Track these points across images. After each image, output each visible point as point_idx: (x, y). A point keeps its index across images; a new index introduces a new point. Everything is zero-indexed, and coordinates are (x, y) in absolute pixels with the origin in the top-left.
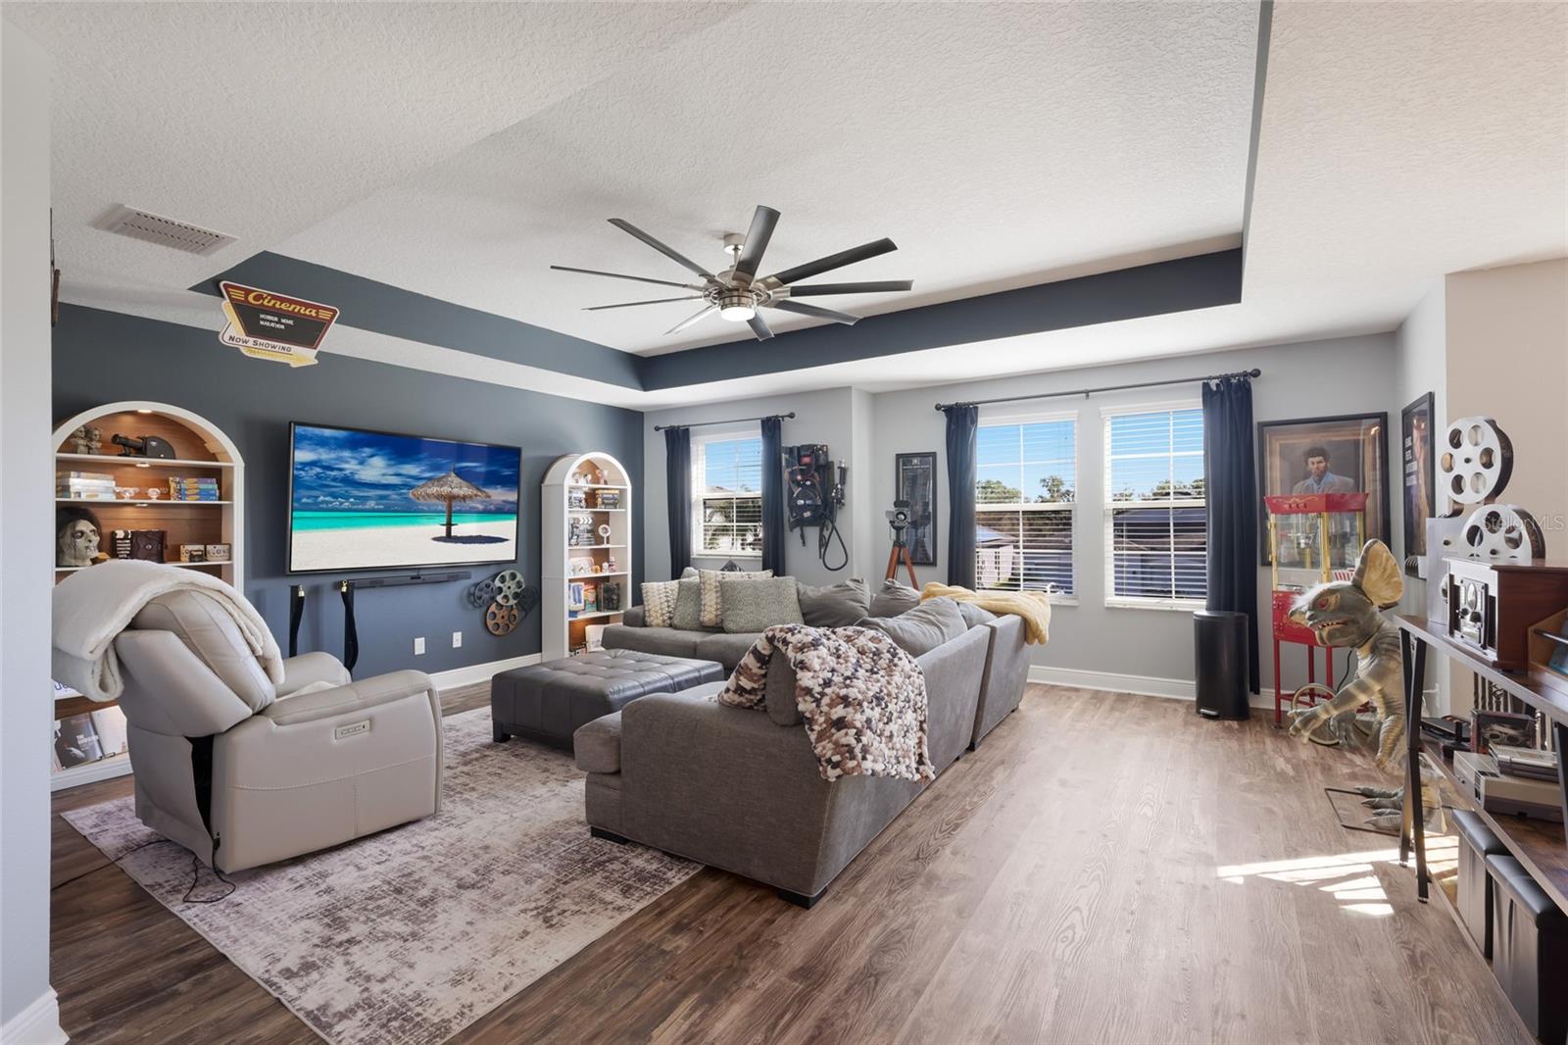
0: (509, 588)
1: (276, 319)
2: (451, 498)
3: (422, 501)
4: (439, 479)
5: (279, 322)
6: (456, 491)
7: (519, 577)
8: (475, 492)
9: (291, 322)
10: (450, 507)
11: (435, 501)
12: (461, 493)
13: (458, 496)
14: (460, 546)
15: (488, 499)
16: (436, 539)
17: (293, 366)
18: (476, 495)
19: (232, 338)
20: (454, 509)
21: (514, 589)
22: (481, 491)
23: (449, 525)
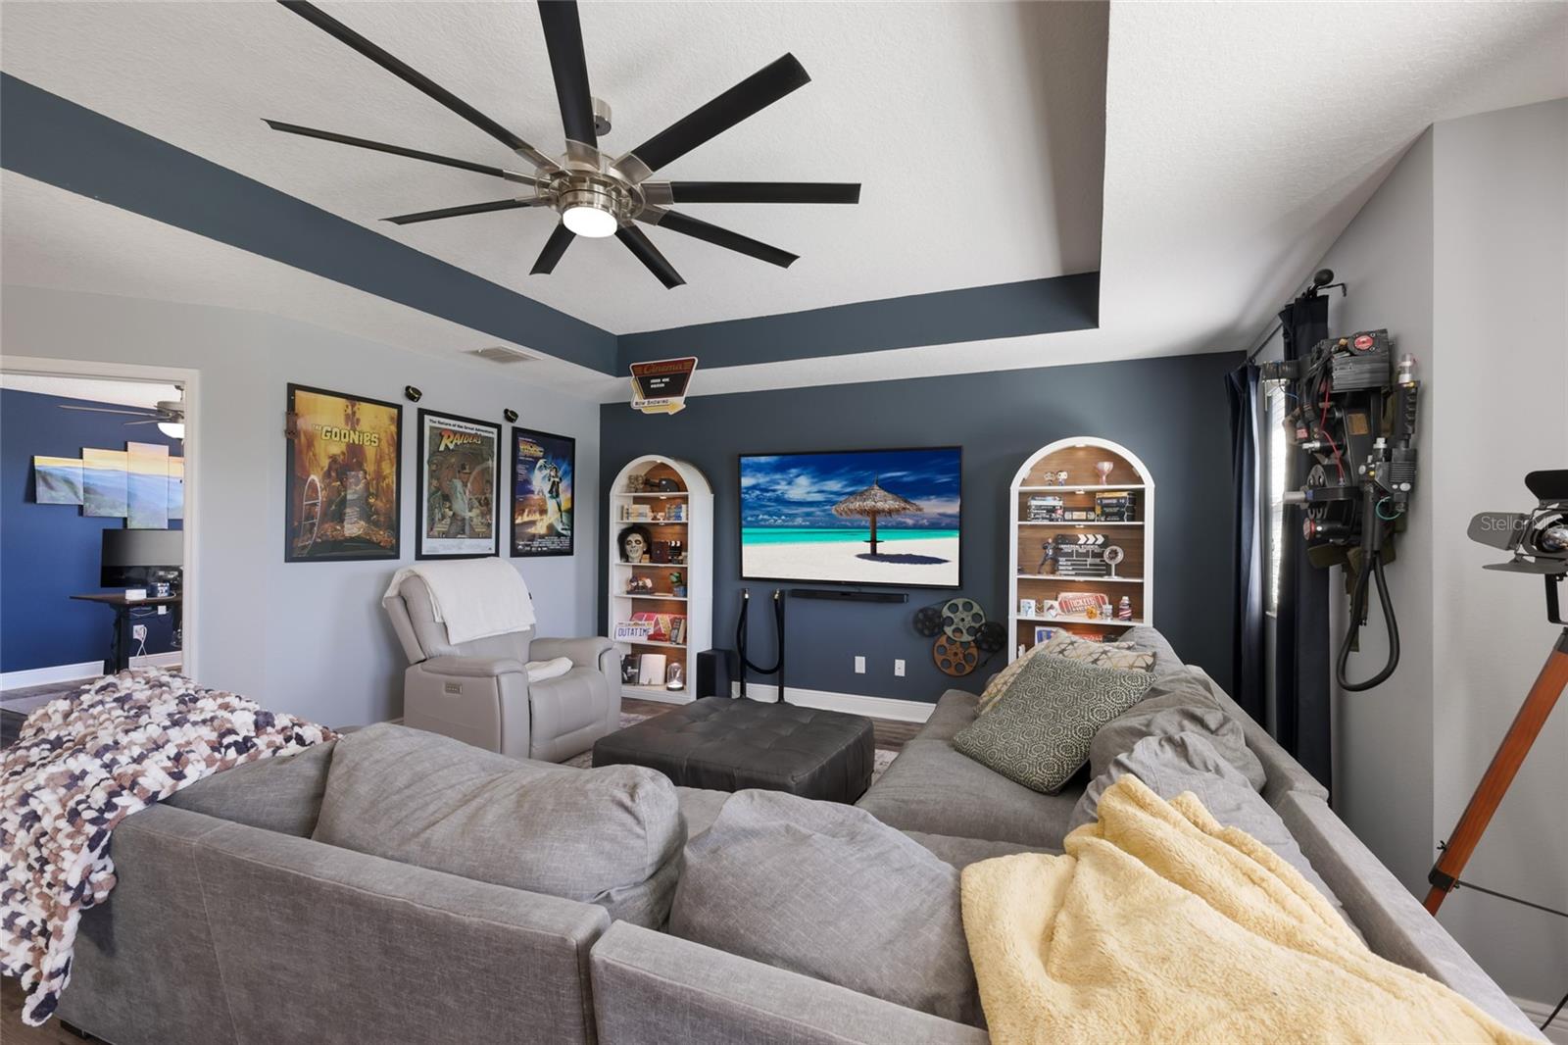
0: (963, 620)
1: (659, 380)
2: (874, 513)
3: (844, 517)
4: (862, 493)
5: (662, 382)
6: (880, 505)
7: (976, 609)
8: (903, 505)
9: (667, 380)
10: (874, 522)
11: (858, 516)
12: (886, 506)
13: (883, 511)
14: (886, 564)
15: (919, 512)
16: (860, 556)
17: (671, 413)
18: (904, 509)
19: (637, 403)
20: (878, 524)
21: (969, 622)
22: (909, 503)
23: (874, 542)
